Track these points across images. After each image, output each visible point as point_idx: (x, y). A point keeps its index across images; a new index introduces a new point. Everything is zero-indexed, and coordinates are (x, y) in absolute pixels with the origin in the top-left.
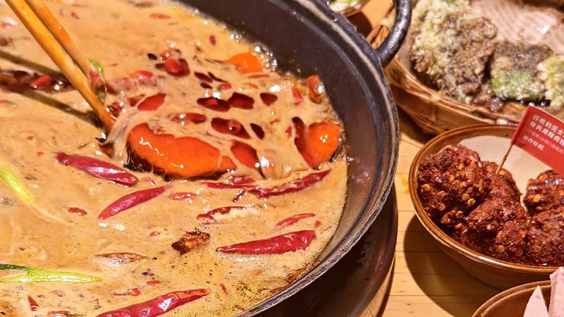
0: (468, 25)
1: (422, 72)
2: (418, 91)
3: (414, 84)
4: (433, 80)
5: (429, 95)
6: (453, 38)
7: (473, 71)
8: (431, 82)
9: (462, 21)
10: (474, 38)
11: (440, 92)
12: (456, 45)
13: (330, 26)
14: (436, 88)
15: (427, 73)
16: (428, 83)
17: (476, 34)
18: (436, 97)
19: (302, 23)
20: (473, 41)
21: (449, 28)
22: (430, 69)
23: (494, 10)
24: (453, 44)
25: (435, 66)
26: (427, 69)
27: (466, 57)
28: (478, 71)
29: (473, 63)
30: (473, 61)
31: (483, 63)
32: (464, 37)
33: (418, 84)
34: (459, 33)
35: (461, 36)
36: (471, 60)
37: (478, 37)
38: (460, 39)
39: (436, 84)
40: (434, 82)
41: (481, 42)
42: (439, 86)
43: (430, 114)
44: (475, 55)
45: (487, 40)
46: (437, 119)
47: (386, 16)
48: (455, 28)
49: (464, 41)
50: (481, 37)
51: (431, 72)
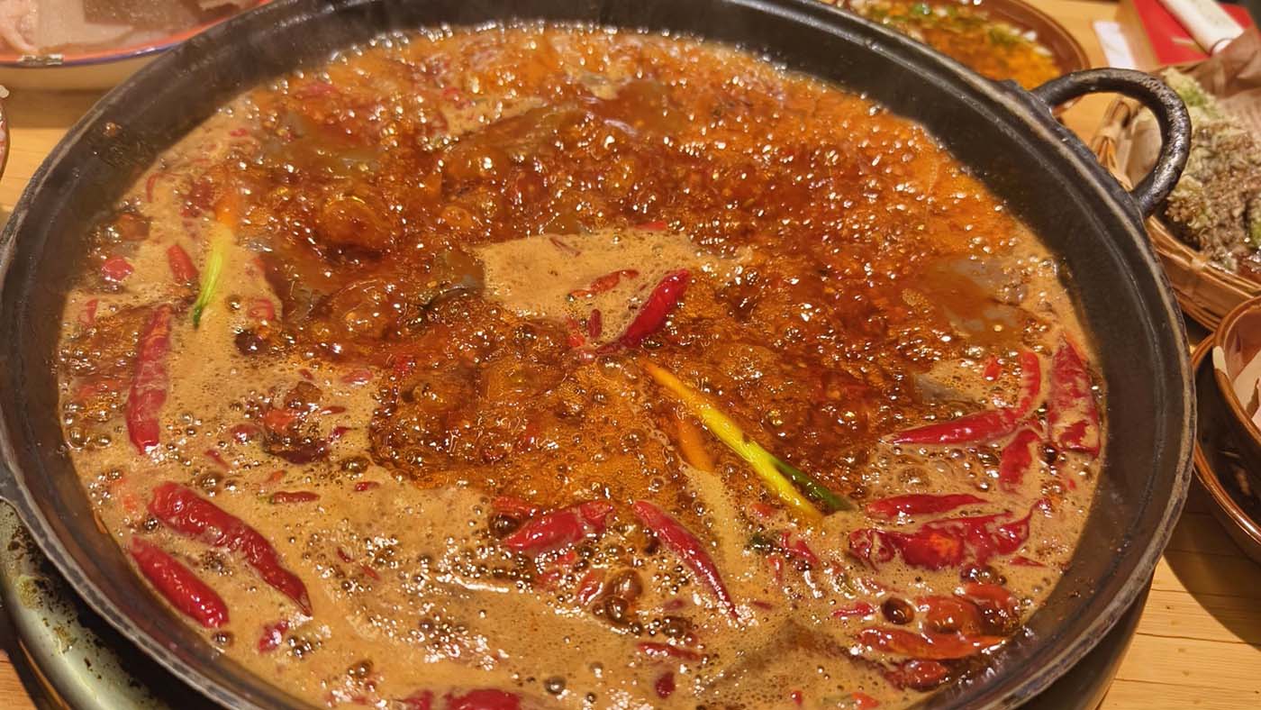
0: (1228, 143)
1: (1180, 222)
2: (1171, 251)
3: (1164, 237)
4: (1196, 235)
5: (1190, 259)
6: (1205, 162)
7: (1230, 211)
8: (1191, 237)
9: (1220, 137)
10: (1235, 163)
11: (1202, 253)
12: (1208, 173)
13: (1055, 148)
14: (1197, 247)
15: (1189, 225)
16: (1186, 238)
17: (1238, 159)
18: (1199, 263)
19: (1010, 140)
20: (1233, 168)
21: (1200, 146)
22: (1194, 220)
23: (1244, 112)
24: (1203, 169)
25: (1202, 216)
26: (1189, 220)
27: (1222, 191)
28: (1237, 213)
29: (1231, 201)
30: (1233, 197)
31: (1244, 200)
32: (1220, 161)
33: (1170, 238)
34: (1213, 156)
35: (1217, 159)
36: (1229, 194)
37: (1241, 163)
38: (1213, 163)
39: (1199, 241)
40: (1195, 239)
41: (1244, 170)
42: (1202, 245)
43: (1184, 285)
44: (1234, 188)
45: (1253, 166)
46: (1195, 293)
47: (1110, 124)
48: (1208, 148)
49: (1221, 167)
50: (1246, 162)
51: (1195, 225)
